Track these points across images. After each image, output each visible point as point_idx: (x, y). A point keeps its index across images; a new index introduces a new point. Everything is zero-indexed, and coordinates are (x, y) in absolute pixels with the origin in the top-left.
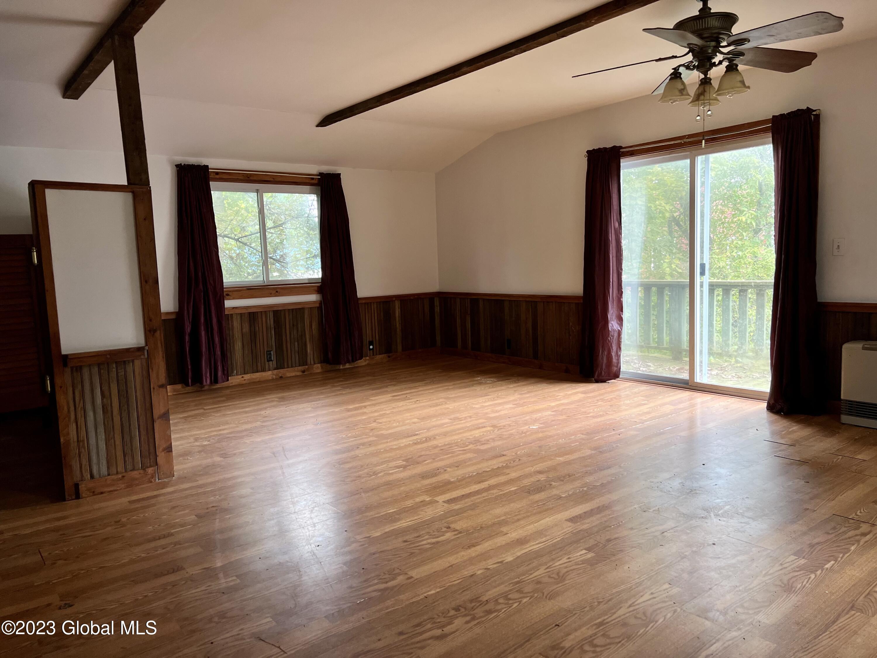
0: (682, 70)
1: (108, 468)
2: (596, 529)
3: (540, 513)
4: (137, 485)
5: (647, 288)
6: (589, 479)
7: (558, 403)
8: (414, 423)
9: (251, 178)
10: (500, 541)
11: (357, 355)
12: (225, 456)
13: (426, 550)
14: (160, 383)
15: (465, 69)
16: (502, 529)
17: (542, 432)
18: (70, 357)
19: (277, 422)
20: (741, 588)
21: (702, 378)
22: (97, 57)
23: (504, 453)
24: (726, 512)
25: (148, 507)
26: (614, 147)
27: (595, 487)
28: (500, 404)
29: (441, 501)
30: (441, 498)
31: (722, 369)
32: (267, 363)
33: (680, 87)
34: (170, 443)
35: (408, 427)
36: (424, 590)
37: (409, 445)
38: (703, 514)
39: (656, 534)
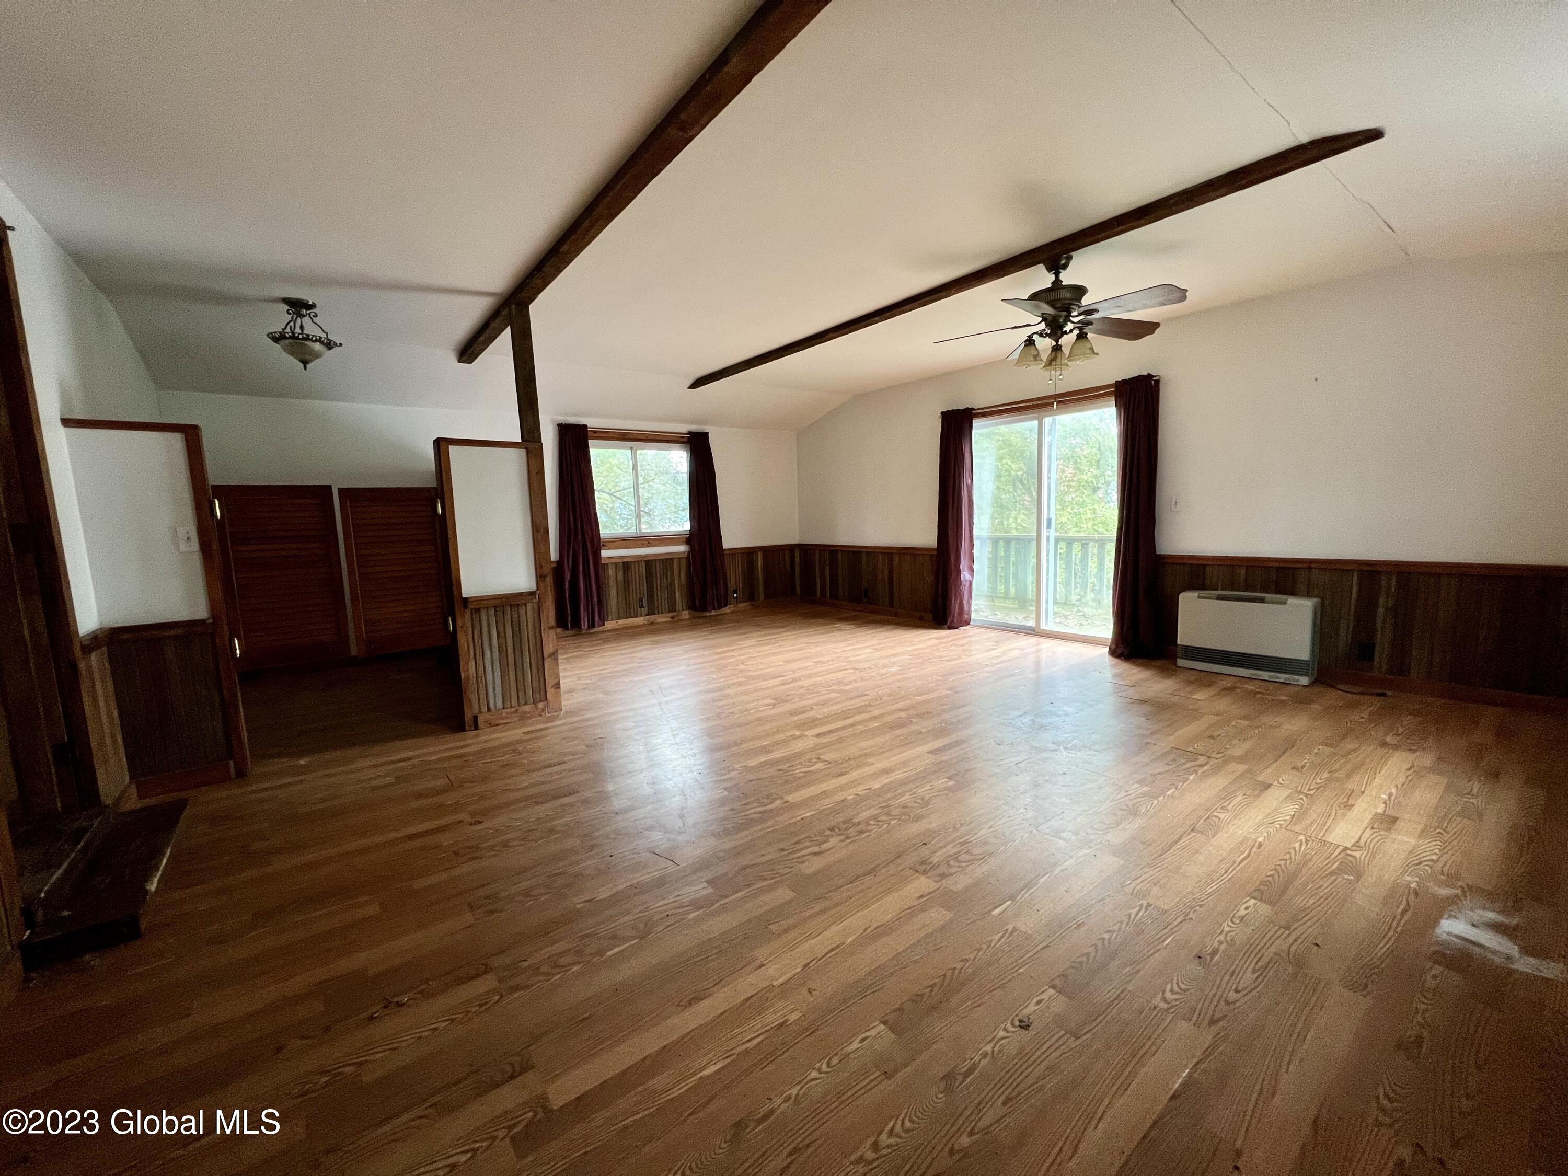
0: (1035, 337)
1: (503, 703)
2: (955, 760)
3: (904, 745)
4: (528, 718)
5: (995, 541)
6: (947, 716)
7: (914, 648)
8: (780, 665)
9: (626, 437)
10: (867, 770)
11: (722, 602)
12: (606, 693)
13: (800, 778)
14: (550, 625)
15: (831, 335)
16: (868, 760)
17: (900, 674)
18: (470, 600)
19: (651, 663)
20: (1090, 812)
21: (1048, 625)
22: (493, 325)
23: (866, 693)
24: (1074, 745)
25: (541, 737)
26: (967, 409)
27: (952, 723)
28: (859, 649)
29: (810, 735)
30: (810, 733)
31: (1066, 617)
32: (639, 610)
33: (1034, 352)
34: (557, 680)
35: (774, 669)
36: (800, 813)
37: (776, 686)
38: (1053, 747)
39: (1010, 765)
